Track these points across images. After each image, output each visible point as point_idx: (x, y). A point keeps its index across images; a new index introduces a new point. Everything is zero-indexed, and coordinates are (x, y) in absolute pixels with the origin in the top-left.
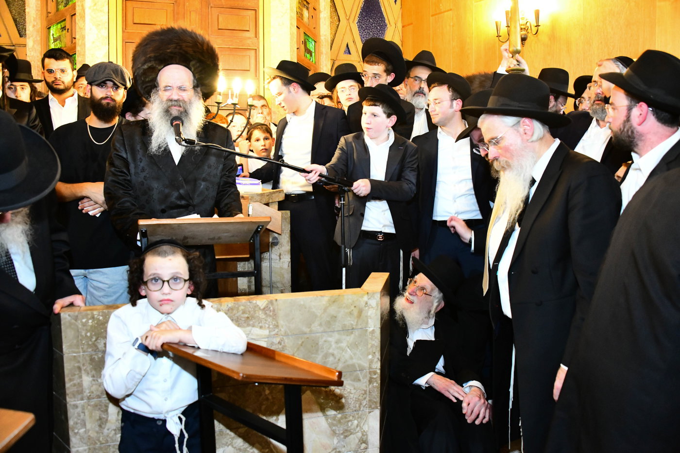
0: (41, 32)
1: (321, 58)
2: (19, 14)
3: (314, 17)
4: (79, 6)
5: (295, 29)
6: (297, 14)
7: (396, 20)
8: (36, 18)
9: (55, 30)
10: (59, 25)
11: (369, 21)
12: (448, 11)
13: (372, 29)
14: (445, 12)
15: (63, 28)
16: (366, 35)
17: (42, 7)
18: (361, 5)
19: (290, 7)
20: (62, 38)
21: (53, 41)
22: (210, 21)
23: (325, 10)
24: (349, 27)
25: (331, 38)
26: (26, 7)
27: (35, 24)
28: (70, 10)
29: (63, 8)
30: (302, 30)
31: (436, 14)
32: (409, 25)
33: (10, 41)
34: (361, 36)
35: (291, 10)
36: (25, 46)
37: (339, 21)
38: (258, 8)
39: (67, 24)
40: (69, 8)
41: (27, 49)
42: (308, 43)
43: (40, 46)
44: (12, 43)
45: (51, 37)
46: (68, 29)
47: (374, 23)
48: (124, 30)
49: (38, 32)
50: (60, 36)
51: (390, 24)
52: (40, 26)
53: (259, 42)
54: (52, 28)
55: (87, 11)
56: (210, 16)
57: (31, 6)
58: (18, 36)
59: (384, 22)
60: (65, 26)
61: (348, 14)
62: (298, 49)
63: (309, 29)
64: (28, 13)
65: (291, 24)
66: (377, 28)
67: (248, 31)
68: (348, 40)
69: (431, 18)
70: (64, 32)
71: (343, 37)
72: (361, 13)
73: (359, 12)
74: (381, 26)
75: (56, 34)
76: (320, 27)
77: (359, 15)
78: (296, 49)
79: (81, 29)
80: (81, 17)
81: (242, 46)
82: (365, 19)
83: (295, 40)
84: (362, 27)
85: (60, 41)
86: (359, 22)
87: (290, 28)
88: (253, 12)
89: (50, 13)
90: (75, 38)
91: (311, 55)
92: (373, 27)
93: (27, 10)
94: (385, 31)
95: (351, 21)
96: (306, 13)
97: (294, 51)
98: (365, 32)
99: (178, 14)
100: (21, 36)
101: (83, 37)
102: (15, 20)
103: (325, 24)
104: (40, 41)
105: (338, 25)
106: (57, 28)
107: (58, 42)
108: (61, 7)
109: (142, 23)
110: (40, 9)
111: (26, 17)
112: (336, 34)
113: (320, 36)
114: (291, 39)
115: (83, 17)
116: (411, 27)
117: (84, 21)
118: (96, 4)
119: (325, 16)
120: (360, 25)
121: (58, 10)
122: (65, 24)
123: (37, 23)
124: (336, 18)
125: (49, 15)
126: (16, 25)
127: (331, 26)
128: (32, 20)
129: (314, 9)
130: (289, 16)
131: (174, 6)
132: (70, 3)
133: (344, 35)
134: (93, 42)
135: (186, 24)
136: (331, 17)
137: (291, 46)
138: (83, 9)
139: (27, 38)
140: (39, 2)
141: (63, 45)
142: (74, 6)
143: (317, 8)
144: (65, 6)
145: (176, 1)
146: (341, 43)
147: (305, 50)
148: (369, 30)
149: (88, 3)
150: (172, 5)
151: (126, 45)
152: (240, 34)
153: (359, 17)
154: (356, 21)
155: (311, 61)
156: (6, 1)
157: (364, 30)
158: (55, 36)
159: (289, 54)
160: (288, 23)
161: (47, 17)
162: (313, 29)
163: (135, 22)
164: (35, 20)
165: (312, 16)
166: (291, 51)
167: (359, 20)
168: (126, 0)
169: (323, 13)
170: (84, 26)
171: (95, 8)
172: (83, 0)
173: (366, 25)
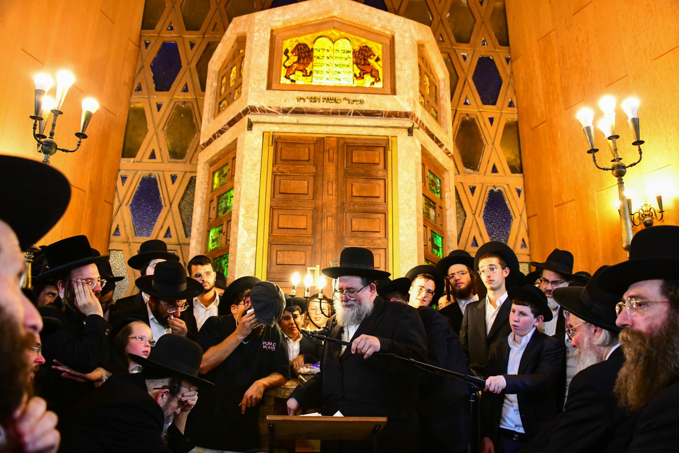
0: (203, 234)
2: (188, 219)
3: (441, 215)
4: (234, 214)
5: (422, 229)
6: (424, 214)
7: (521, 212)
8: (200, 223)
9: (213, 234)
10: (217, 229)
11: (495, 214)
12: (570, 201)
13: (498, 221)
14: (568, 202)
15: (220, 232)
16: (492, 227)
17: (205, 213)
18: (486, 200)
19: (417, 209)
20: (219, 240)
21: (211, 242)
22: (344, 224)
23: (451, 208)
24: (474, 222)
25: (458, 232)
26: (193, 214)
27: (199, 227)
28: (227, 216)
29: (222, 215)
30: (429, 229)
31: (559, 205)
32: (533, 216)
33: (177, 240)
34: (487, 229)
35: (418, 211)
36: (189, 244)
37: (465, 216)
38: (387, 211)
39: (224, 228)
40: (227, 215)
41: (190, 248)
42: (435, 239)
43: (200, 246)
44: (179, 243)
45: (211, 239)
46: (224, 233)
47: (500, 216)
48: (270, 234)
49: (200, 234)
50: (217, 238)
51: (515, 216)
53: (388, 242)
54: (211, 231)
55: (241, 218)
56: (344, 221)
57: (197, 213)
58: (185, 236)
59: (509, 214)
60: (222, 230)
61: (474, 209)
62: (425, 245)
63: (436, 227)
64: (194, 219)
65: (418, 224)
66: (502, 221)
67: (379, 232)
68: (475, 233)
69: (555, 209)
70: (221, 234)
71: (470, 231)
72: (486, 208)
73: (484, 206)
74: (507, 218)
75: (215, 236)
76: (446, 223)
78: (423, 247)
79: (234, 233)
80: (235, 223)
81: (373, 246)
82: (491, 213)
83: (422, 238)
84: (488, 220)
85: (217, 242)
86: (484, 216)
87: (417, 227)
88: (383, 215)
89: (211, 219)
90: (229, 240)
91: (438, 251)
92: (498, 219)
93: (193, 217)
94: (510, 223)
95: (477, 215)
96: (432, 212)
97: (421, 248)
98: (491, 225)
99: (317, 219)
100: (187, 236)
101: (236, 240)
102: (184, 224)
103: (451, 221)
104: (201, 242)
105: (465, 220)
106: (215, 231)
107: (215, 243)
108: (221, 214)
109: (286, 227)
110: (203, 215)
111: (193, 222)
112: (462, 228)
113: (447, 231)
114: (418, 238)
115: (237, 223)
116: (536, 217)
117: (238, 227)
118: (248, 213)
119: (452, 213)
120: (486, 219)
121: (217, 216)
122: (222, 228)
123: (200, 227)
124: (462, 213)
125: (211, 220)
126: (184, 228)
127: (457, 221)
128: (197, 225)
129: (441, 208)
130: (416, 217)
131: (313, 212)
132: (228, 211)
133: (471, 228)
134: (244, 244)
135: (323, 227)
136: (457, 213)
137: (419, 245)
138: (238, 217)
139: (191, 238)
140: (204, 210)
141: (219, 246)
142: (230, 214)
143: (443, 206)
144: (224, 213)
145: (315, 208)
146: (468, 237)
147: (433, 247)
148: (495, 223)
149: (242, 212)
150: (312, 211)
151: (271, 247)
152: (371, 235)
153: (484, 211)
154: (482, 215)
155: (439, 256)
156: (180, 209)
157: (490, 223)
158: (213, 238)
159: (416, 252)
160: (415, 223)
161: (209, 221)
162: (440, 226)
163: (280, 227)
164: (199, 224)
165: (439, 214)
166: (418, 249)
167: (484, 214)
168: (273, 209)
169: (448, 211)
170: (237, 231)
171: (247, 215)
172: (238, 210)
173: (492, 217)
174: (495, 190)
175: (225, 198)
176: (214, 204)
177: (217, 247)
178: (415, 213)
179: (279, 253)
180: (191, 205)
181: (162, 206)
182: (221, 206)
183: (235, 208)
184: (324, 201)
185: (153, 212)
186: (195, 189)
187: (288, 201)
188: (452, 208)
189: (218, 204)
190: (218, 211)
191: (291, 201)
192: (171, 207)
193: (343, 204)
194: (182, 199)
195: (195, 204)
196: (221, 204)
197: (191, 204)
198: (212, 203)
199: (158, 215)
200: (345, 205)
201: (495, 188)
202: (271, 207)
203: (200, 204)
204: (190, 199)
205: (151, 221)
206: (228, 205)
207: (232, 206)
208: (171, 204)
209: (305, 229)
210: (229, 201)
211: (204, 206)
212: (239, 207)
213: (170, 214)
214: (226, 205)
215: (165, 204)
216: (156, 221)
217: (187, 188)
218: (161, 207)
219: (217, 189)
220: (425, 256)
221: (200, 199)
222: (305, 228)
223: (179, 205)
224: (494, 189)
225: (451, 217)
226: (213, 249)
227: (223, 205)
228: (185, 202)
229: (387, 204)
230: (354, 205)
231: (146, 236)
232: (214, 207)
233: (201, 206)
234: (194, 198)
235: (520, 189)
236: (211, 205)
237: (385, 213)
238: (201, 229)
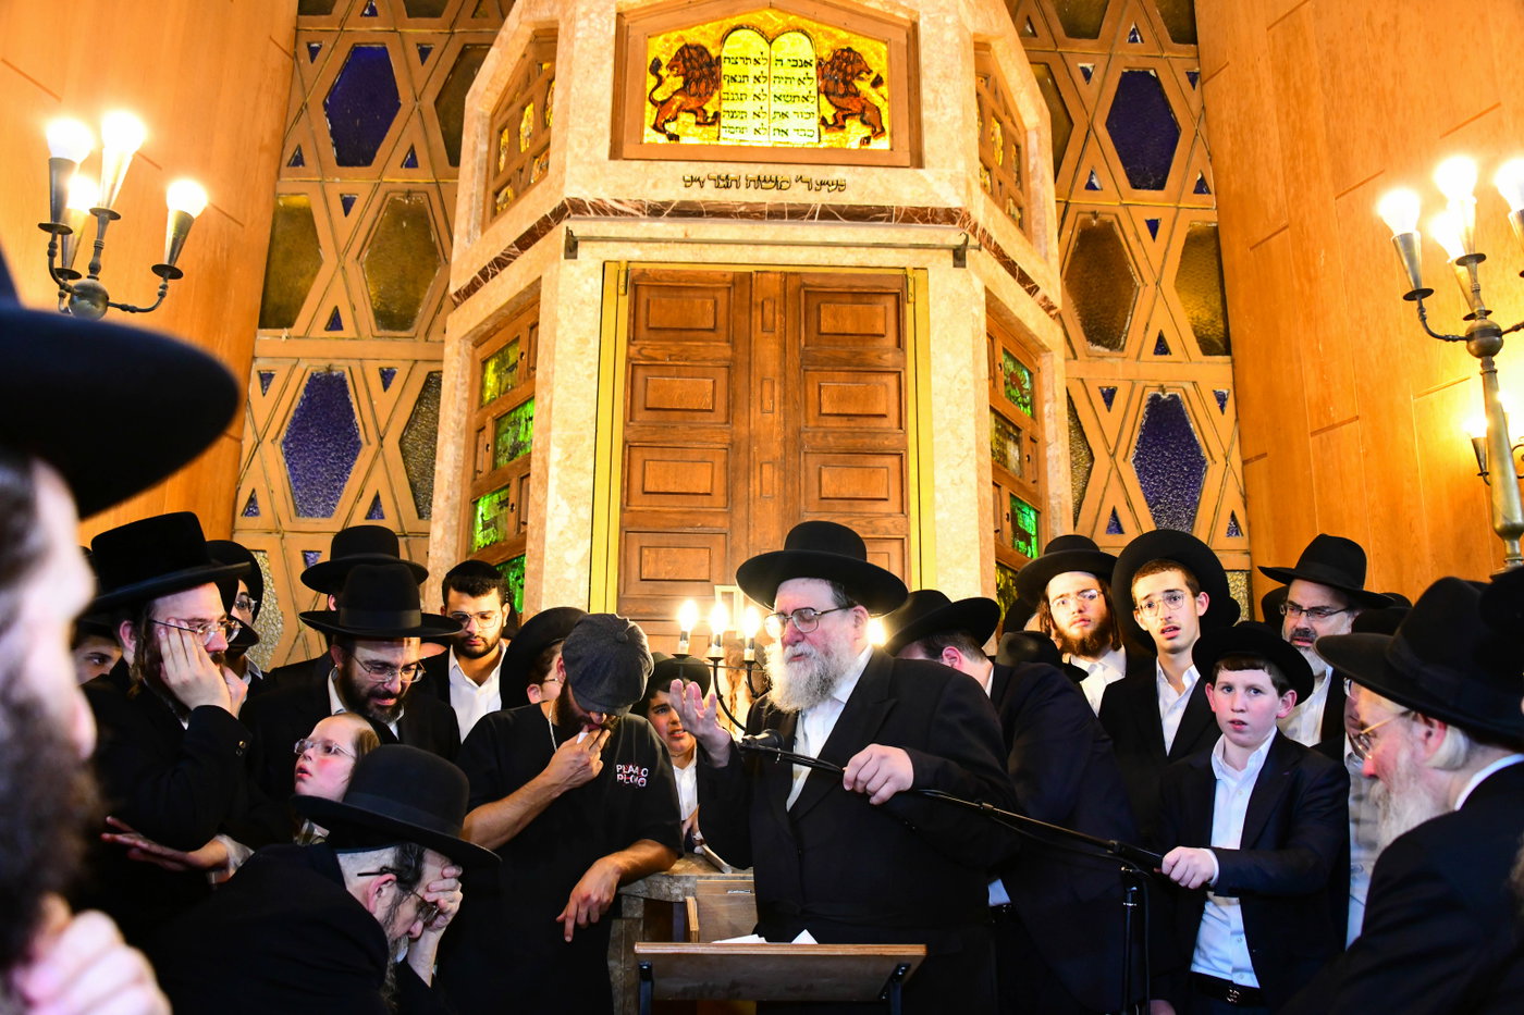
0: (460, 511)
2: (423, 474)
3: (1033, 458)
4: (537, 461)
5: (989, 491)
6: (993, 455)
7: (1226, 448)
8: (454, 483)
9: (485, 507)
10: (496, 496)
11: (1163, 455)
12: (1351, 421)
13: (1171, 471)
14: (1343, 423)
15: (503, 503)
16: (1158, 486)
17: (466, 460)
18: (1141, 421)
19: (977, 443)
20: (499, 522)
21: (480, 528)
22: (802, 482)
23: (1057, 441)
24: (1114, 474)
25: (1074, 499)
26: (437, 462)
27: (451, 493)
28: (519, 466)
29: (506, 462)
30: (1005, 491)
31: (1322, 430)
32: (1258, 457)
34: (1145, 489)
35: (980, 449)
36: (427, 535)
37: (1092, 459)
38: (906, 450)
39: (513, 494)
40: (517, 463)
41: (431, 543)
42: (1020, 516)
43: (455, 537)
45: (479, 520)
46: (513, 505)
47: (1175, 459)
48: (624, 506)
49: (454, 510)
50: (496, 517)
51: (1212, 458)
52: (459, 498)
53: (908, 523)
54: (481, 502)
55: (553, 471)
56: (803, 473)
57: (446, 459)
58: (416, 515)
59: (1199, 454)
60: (508, 499)
61: (1112, 443)
62: (996, 531)
63: (1021, 486)
64: (440, 473)
65: (980, 480)
66: (1182, 470)
67: (886, 500)
68: (1115, 499)
69: (1311, 440)
70: (505, 510)
71: (1103, 495)
72: (1142, 439)
73: (1136, 436)
74: (1192, 464)
75: (489, 513)
76: (1046, 478)
77: (1138, 443)
78: (992, 535)
79: (538, 505)
80: (540, 483)
81: (873, 532)
82: (1153, 452)
83: (990, 514)
84: (1146, 469)
85: (496, 528)
86: (1137, 458)
87: (978, 488)
88: (896, 459)
89: (480, 472)
90: (525, 524)
91: (1029, 543)
92: (1172, 467)
93: (437, 468)
94: (1200, 475)
95: (1119, 457)
96: (1013, 452)
97: (987, 539)
98: (1154, 481)
99: (736, 469)
100: (421, 516)
101: (542, 523)
102: (413, 486)
103: (1058, 471)
104: (456, 528)
105: (1090, 469)
106: (491, 501)
107: (491, 530)
108: (503, 461)
109: (661, 489)
110: (461, 464)
111: (436, 480)
112: (1084, 489)
113: (1049, 498)
114: (981, 514)
115: (544, 483)
116: (1264, 460)
117: (546, 491)
119: (1059, 452)
120: (1142, 466)
121: (495, 466)
122: (508, 494)
123: (454, 493)
124: (1084, 453)
125: (479, 476)
126: (414, 496)
127: (1072, 472)
128: (446, 487)
129: (1033, 440)
130: (975, 462)
131: (727, 453)
132: (521, 453)
133: (1105, 489)
134: (561, 533)
135: (751, 489)
136: (1072, 452)
137: (982, 529)
138: (545, 468)
139: (433, 519)
140: (462, 452)
141: (501, 537)
142: (528, 459)
143: (1038, 437)
144: (510, 459)
145: (732, 444)
146: (1100, 509)
147: (1015, 536)
148: (1164, 475)
149: (556, 454)
150: (724, 451)
151: (626, 538)
152: (869, 507)
153: (1137, 448)
154: (1131, 459)
155: (1029, 555)
156: (402, 450)
157: (1151, 477)
158: (486, 518)
159: (977, 546)
160: (972, 478)
161: (475, 479)
162: (1031, 485)
163: (647, 489)
164: (451, 486)
165: (1028, 456)
166: (980, 539)
167: (1138, 454)
168: (630, 446)
169: (1051, 447)
170: (545, 500)
171: (568, 463)
172: (546, 449)
173: (1156, 463)
174: (1164, 397)
175: (515, 421)
176: (488, 436)
177: (496, 541)
178: (973, 452)
179: (646, 552)
180: (430, 439)
181: (359, 442)
182: (504, 443)
184: (752, 426)
185: (339, 457)
186: (439, 403)
187: (665, 427)
188: (1060, 441)
189: (496, 437)
190: (496, 455)
191: (673, 427)
192: (382, 446)
193: (799, 432)
194: (409, 425)
195: (439, 437)
196: (505, 436)
197: (432, 437)
198: (481, 434)
199: (350, 466)
200: (804, 436)
201: (1164, 392)
202: (625, 442)
203: (453, 437)
204: (426, 427)
205: (335, 481)
206: (521, 438)
207: (531, 441)
208: (382, 439)
209: (708, 494)
210: (522, 429)
211: (463, 441)
212: (549, 443)
213: (380, 461)
214: (515, 438)
215: (367, 439)
216: (346, 481)
217: (420, 400)
218: (357, 446)
219: (491, 401)
220: (998, 556)
221: (452, 424)
222: (709, 491)
223: (401, 441)
224: (1160, 393)
225: (1057, 462)
226: (485, 545)
227: (509, 439)
228: (414, 433)
229: (905, 432)
230: (825, 435)
231: (323, 516)
232: (488, 445)
233: (455, 442)
234: (437, 423)
235: (1226, 392)
236: (481, 439)
237: (901, 455)
238: (457, 499)
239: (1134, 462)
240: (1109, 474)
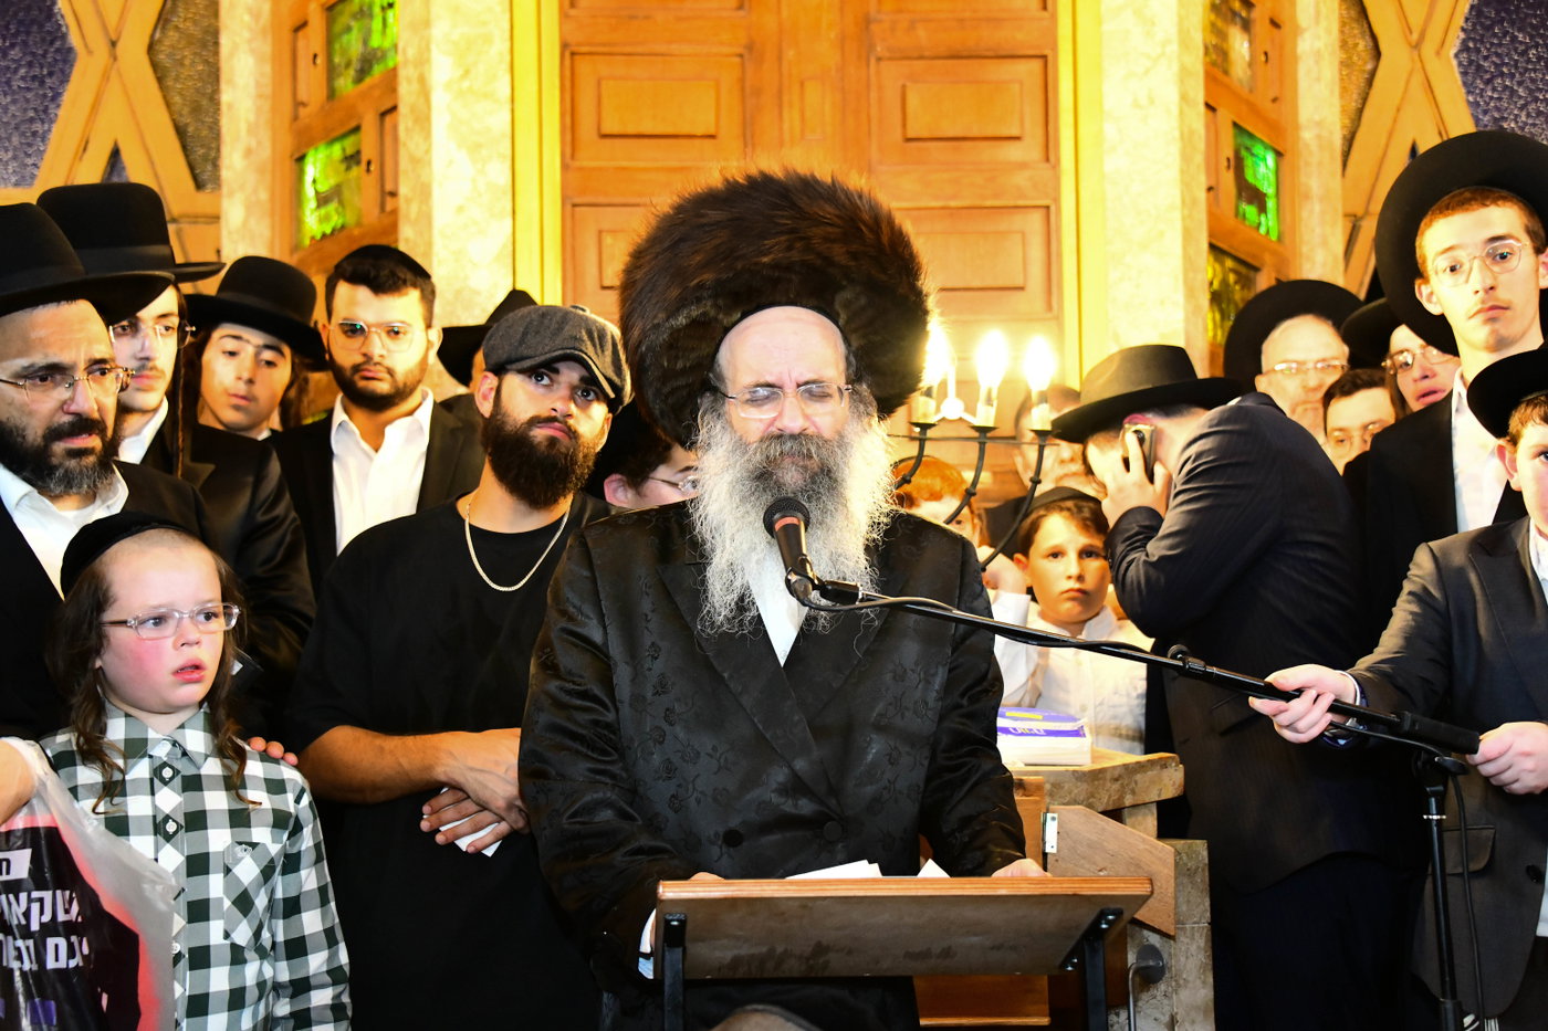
0: (273, 174)
1: (1305, 214)
2: (196, 110)
3: (1276, 59)
4: (409, 80)
5: (1198, 116)
6: (1207, 52)
8: (256, 124)
9: (319, 168)
10: (337, 147)
11: (1514, 39)
13: (1526, 70)
15: (352, 159)
16: (1500, 99)
17: (276, 84)
19: (1181, 31)
20: (347, 194)
21: (312, 204)
22: (874, 111)
23: (1317, 21)
24: (1418, 79)
25: (1343, 127)
26: (223, 87)
27: (253, 144)
28: (376, 93)
29: (350, 86)
30: (1225, 116)
35: (1184, 43)
36: (215, 219)
37: (1377, 53)
38: (1054, 47)
39: (367, 143)
40: (372, 88)
41: (224, 233)
42: (1249, 161)
45: (309, 192)
46: (369, 163)
47: (1537, 46)
48: (568, 160)
49: (262, 173)
50: (339, 185)
52: (268, 151)
53: (1057, 179)
54: (309, 160)
55: (440, 101)
56: (874, 95)
57: (240, 81)
58: (190, 184)
60: (359, 152)
62: (1210, 189)
63: (1254, 109)
64: (230, 106)
65: (1184, 98)
67: (1018, 138)
68: (1417, 127)
70: (356, 171)
71: (1395, 121)
72: (1475, 12)
75: (327, 178)
76: (1295, 90)
77: (1467, 20)
78: (1202, 195)
79: (415, 161)
80: (417, 121)
81: (996, 196)
82: (1495, 35)
83: (1199, 158)
84: (1479, 67)
85: (341, 203)
86: (1464, 48)
87: (1182, 113)
88: (1036, 65)
89: (304, 104)
90: (393, 194)
91: (1262, 209)
92: (1529, 61)
93: (226, 97)
95: (1428, 49)
96: (1240, 46)
97: (1194, 202)
98: (1494, 90)
99: (758, 92)
100: (200, 187)
101: (425, 192)
102: (180, 131)
103: (1318, 79)
104: (268, 205)
105: (1373, 73)
106: (329, 157)
107: (332, 207)
108: (345, 84)
109: (631, 130)
110: (268, 91)
111: (223, 120)
112: (1360, 111)
113: (1297, 127)
114: (1186, 158)
115: (423, 120)
117: (427, 135)
118: (467, 72)
119: (1319, 44)
120: (1471, 62)
121: (331, 93)
122: (359, 143)
123: (259, 143)
124: (1363, 45)
125: (303, 112)
126: (184, 148)
127: (1342, 80)
129: (1275, 24)
130: (1175, 67)
131: (743, 65)
132: (378, 70)
133: (1398, 110)
134: (460, 209)
135: (786, 126)
136: (1344, 44)
137: (1186, 185)
138: (425, 92)
139: (225, 189)
140: (268, 69)
141: (350, 219)
142: (391, 80)
143: (1283, 18)
144: (359, 78)
145: (750, 47)
146: (1387, 146)
147: (1239, 196)
148: (1512, 76)
149: (442, 71)
150: (737, 60)
151: (573, 216)
152: (988, 152)
153: (1463, 29)
154: (1453, 46)
155: (1263, 230)
156: (155, 65)
157: (1488, 82)
158: (323, 187)
159: (1177, 216)
160: (1170, 94)
161: (295, 118)
162: (1268, 105)
163: (607, 129)
164: (252, 130)
165: (1266, 54)
166: (1183, 202)
167: (1464, 42)
168: (573, 54)
169: (1307, 35)
170: (428, 151)
171: (466, 84)
172: (423, 61)
173: (1498, 55)
175: (361, 10)
176: (314, 39)
177: (343, 227)
178: (1174, 48)
179: (608, 240)
180: (206, 46)
181: (70, 50)
182: (344, 51)
183: (411, 53)
184: (785, 13)
185: (34, 78)
187: (632, 17)
188: (1324, 24)
189: (330, 41)
190: (331, 72)
191: (647, 18)
192: (115, 59)
193: (867, 21)
194: (163, 20)
196: (345, 38)
197: (209, 41)
198: (301, 34)
199: (56, 96)
200: (873, 27)
202: (564, 46)
203: (250, 41)
204: (195, 23)
205: (32, 120)
206: (375, 42)
207: (395, 47)
208: (114, 44)
209: (712, 137)
210: (377, 24)
211: (267, 48)
212: (428, 49)
213: (114, 87)
214: (365, 42)
215: (86, 46)
216: (52, 122)
218: (66, 56)
220: (1211, 234)
221: (247, 18)
222: (712, 131)
223: (151, 48)
225: (1317, 62)
226: (324, 236)
227: (352, 44)
228: (172, 34)
229: (1054, 17)
230: (912, 26)
231: (17, 184)
232: (315, 56)
233: (253, 51)
234: (216, 14)
236: (301, 44)
237: (1044, 57)
238: (266, 152)
239: (1456, 56)
240: (1408, 82)
